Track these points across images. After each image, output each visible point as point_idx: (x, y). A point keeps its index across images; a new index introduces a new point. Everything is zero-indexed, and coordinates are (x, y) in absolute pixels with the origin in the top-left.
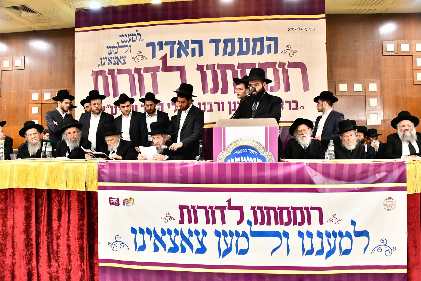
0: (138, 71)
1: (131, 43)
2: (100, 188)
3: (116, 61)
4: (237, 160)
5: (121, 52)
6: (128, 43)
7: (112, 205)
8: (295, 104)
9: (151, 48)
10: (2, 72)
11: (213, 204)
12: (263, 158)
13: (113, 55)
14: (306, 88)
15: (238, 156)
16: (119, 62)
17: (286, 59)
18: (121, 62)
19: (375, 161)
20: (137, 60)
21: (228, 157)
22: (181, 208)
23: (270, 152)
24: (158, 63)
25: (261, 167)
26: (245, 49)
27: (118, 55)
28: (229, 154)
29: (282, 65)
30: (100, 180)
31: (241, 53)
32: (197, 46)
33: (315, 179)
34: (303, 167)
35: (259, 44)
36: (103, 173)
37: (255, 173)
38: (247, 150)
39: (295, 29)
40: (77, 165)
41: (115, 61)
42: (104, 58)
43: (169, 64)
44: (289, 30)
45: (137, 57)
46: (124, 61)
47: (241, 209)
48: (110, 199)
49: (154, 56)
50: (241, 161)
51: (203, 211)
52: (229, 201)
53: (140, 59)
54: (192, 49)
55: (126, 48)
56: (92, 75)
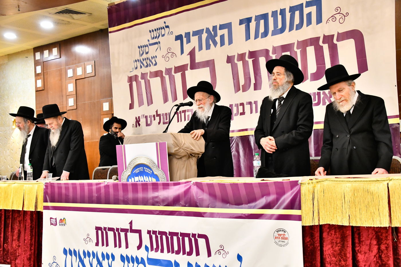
0: (168, 71)
1: (161, 39)
4: (137, 179)
6: (158, 39)
7: (52, 225)
9: (179, 41)
10: (77, 81)
11: (119, 227)
12: (156, 177)
13: (145, 56)
15: (137, 175)
16: (150, 63)
17: (334, 29)
18: (152, 63)
19: (263, 180)
20: (168, 59)
21: (129, 177)
23: (162, 171)
24: (186, 60)
26: (280, 26)
27: (149, 56)
28: (130, 173)
29: (328, 39)
31: (275, 32)
32: (226, 32)
34: (190, 187)
35: (297, 13)
36: (47, 193)
37: (150, 194)
38: (144, 169)
40: (31, 186)
41: (147, 63)
42: (136, 61)
43: (198, 59)
45: (167, 55)
46: (155, 61)
48: (51, 218)
49: (182, 52)
50: (140, 181)
51: (112, 233)
52: (131, 223)
53: (170, 57)
54: (221, 36)
55: (156, 46)
56: (129, 82)
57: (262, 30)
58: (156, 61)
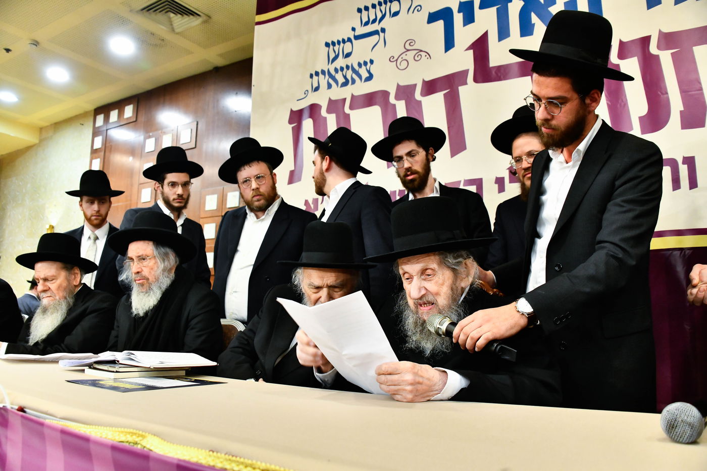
0: (405, 92)
1: (387, 22)
3: (349, 77)
6: (379, 24)
9: (440, 24)
13: (341, 62)
16: (355, 76)
18: (361, 78)
20: (404, 64)
24: (462, 60)
27: (353, 61)
41: (345, 77)
42: (317, 74)
43: (495, 61)
45: (403, 56)
46: (369, 72)
49: (449, 43)
53: (411, 61)
55: (375, 38)
56: (290, 122)
58: (371, 71)
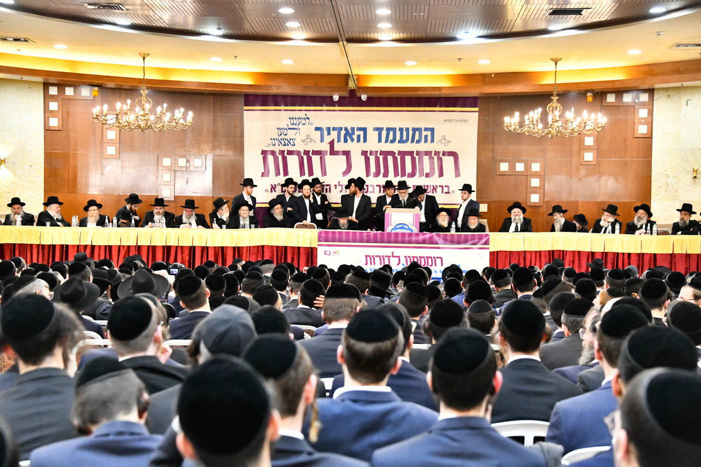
0: (306, 153)
1: (301, 126)
2: (319, 245)
3: (286, 143)
4: (398, 231)
5: (291, 134)
6: (298, 126)
7: (326, 255)
8: (447, 188)
11: (384, 255)
12: (411, 230)
13: (282, 137)
14: (457, 174)
15: (398, 229)
16: (288, 143)
17: (441, 148)
18: (291, 144)
20: (306, 143)
22: (366, 256)
23: (415, 227)
24: (325, 147)
25: (410, 235)
26: (405, 138)
27: (288, 137)
28: (393, 228)
29: (437, 153)
30: (319, 241)
31: (401, 141)
32: (361, 133)
33: (439, 242)
34: (433, 235)
35: (417, 133)
36: (321, 237)
37: (407, 238)
38: (403, 226)
39: (451, 121)
42: (274, 139)
43: (336, 149)
44: (445, 121)
45: (306, 140)
46: (294, 143)
47: (399, 257)
48: (325, 251)
49: (322, 140)
50: (400, 232)
51: (379, 258)
52: (393, 253)
53: (309, 142)
54: (358, 135)
55: (296, 130)
56: (262, 154)
57: (391, 137)
